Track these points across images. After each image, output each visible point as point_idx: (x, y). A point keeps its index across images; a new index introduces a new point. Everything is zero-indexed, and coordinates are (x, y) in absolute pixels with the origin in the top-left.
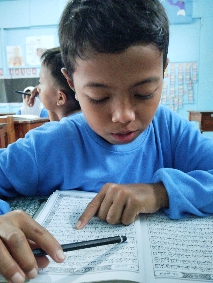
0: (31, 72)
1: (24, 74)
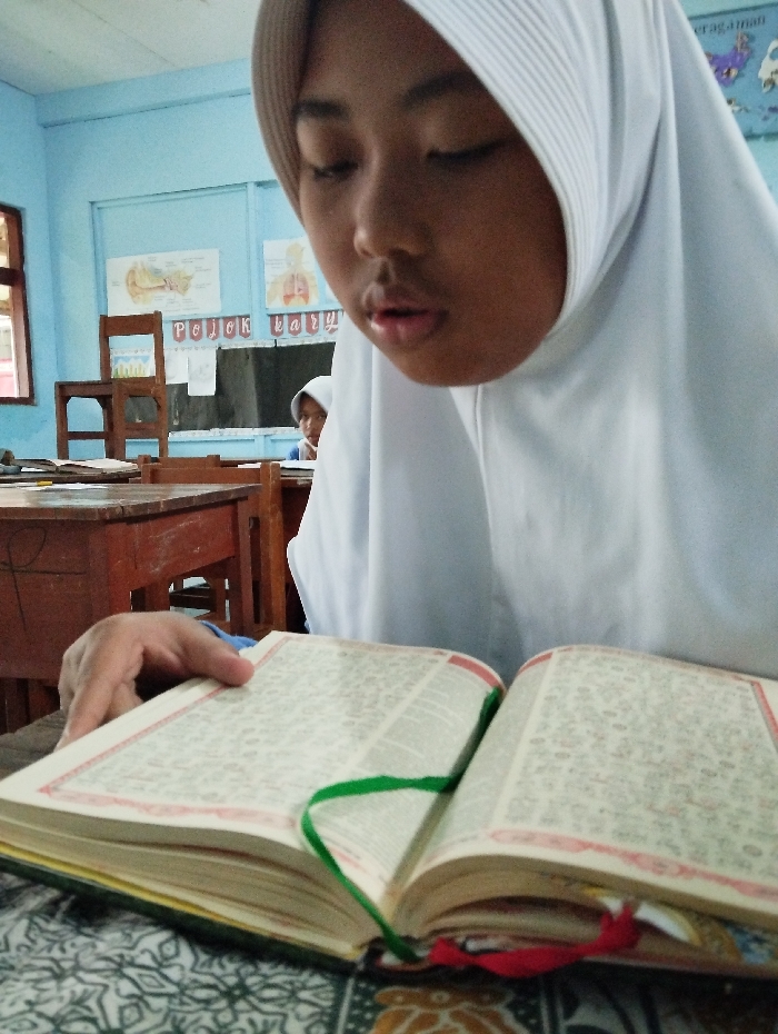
1: (317, 331)
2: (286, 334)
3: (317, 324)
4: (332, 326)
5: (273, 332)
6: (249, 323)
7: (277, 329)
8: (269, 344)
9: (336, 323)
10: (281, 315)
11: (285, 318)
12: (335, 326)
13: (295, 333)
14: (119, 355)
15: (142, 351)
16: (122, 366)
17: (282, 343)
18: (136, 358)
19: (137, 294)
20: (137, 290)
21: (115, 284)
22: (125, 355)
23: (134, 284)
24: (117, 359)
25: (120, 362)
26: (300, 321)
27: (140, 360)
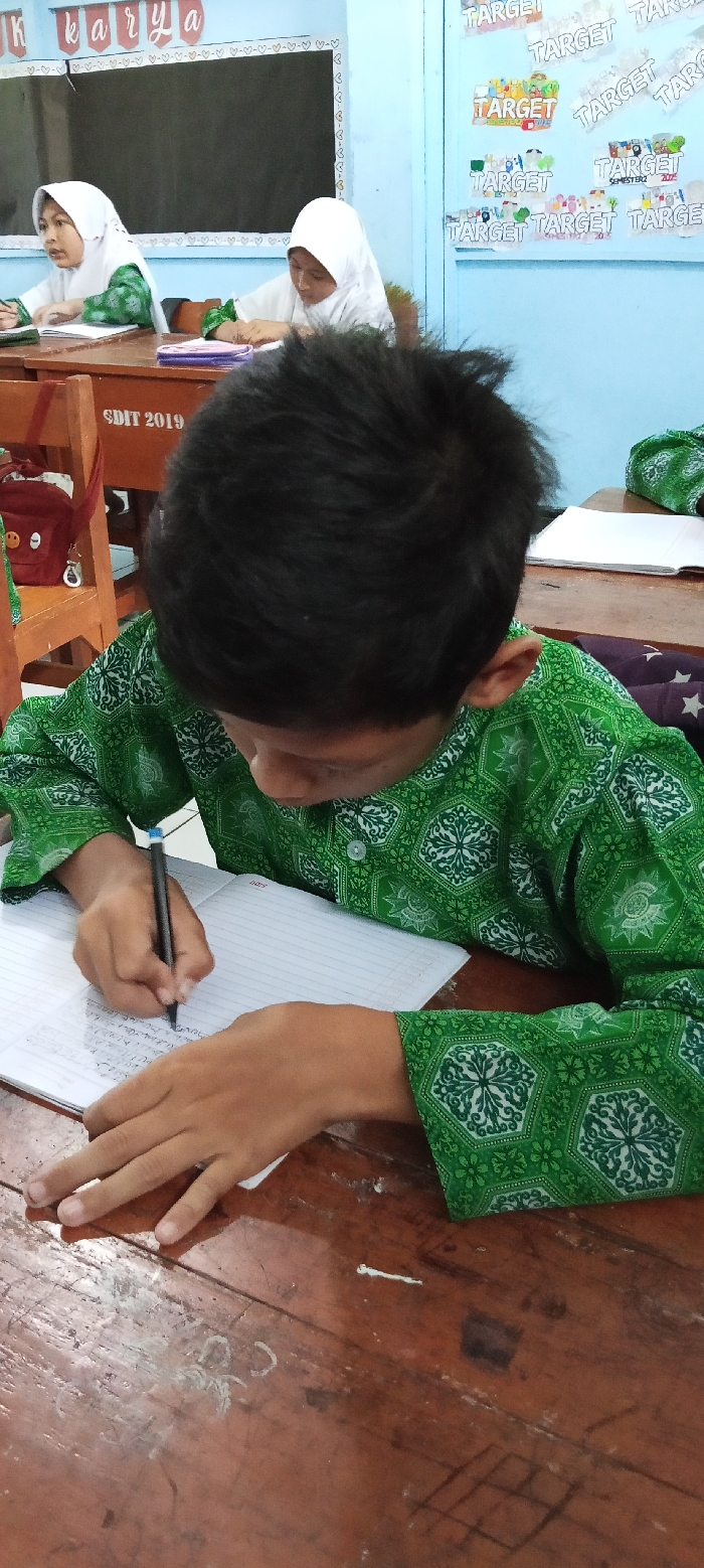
0: (174, 30)
1: (135, 41)
2: (85, 50)
3: (136, 29)
4: (161, 31)
5: (63, 45)
6: (21, 26)
7: (69, 37)
8: (56, 69)
9: (167, 25)
10: (73, 10)
11: (82, 14)
12: (167, 32)
13: (100, 46)
17: (81, 68)
26: (106, 22)
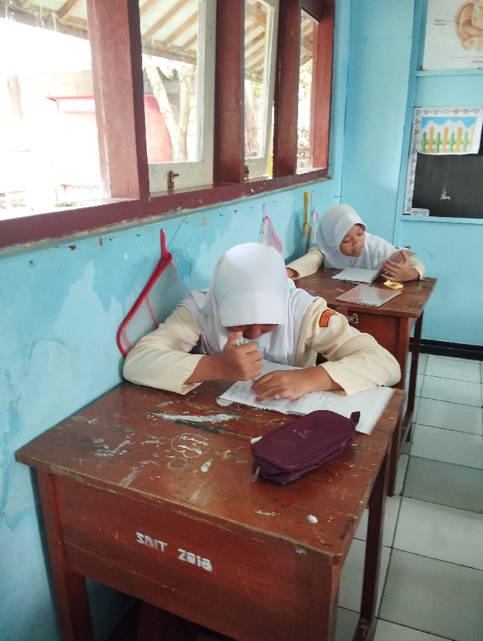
14: (430, 115)
15: (466, 111)
16: (432, 130)
18: (455, 119)
19: (470, 36)
20: (472, 32)
21: (439, 23)
22: (440, 115)
23: (469, 23)
24: (425, 120)
25: (430, 124)
27: (460, 123)
